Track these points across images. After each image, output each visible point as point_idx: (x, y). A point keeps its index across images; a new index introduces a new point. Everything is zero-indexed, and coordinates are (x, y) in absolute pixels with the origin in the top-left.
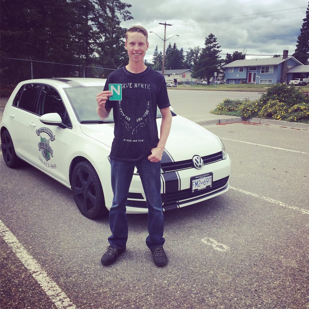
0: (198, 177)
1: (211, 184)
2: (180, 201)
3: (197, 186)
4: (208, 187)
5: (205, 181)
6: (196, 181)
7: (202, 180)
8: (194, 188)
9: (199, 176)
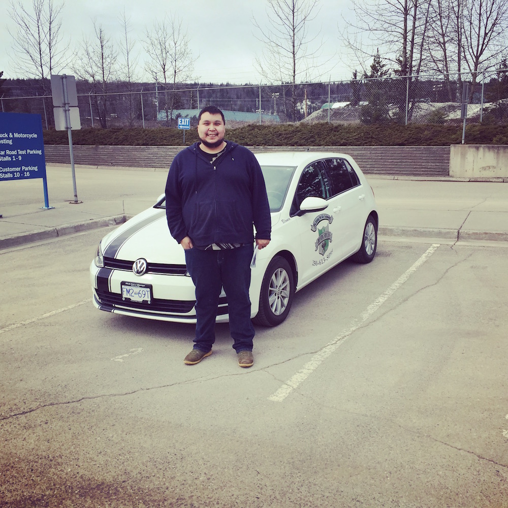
0: (129, 284)
1: (148, 299)
2: (116, 306)
3: (128, 295)
4: (145, 302)
5: (141, 292)
6: (128, 288)
7: (137, 289)
8: (125, 295)
9: (131, 283)
